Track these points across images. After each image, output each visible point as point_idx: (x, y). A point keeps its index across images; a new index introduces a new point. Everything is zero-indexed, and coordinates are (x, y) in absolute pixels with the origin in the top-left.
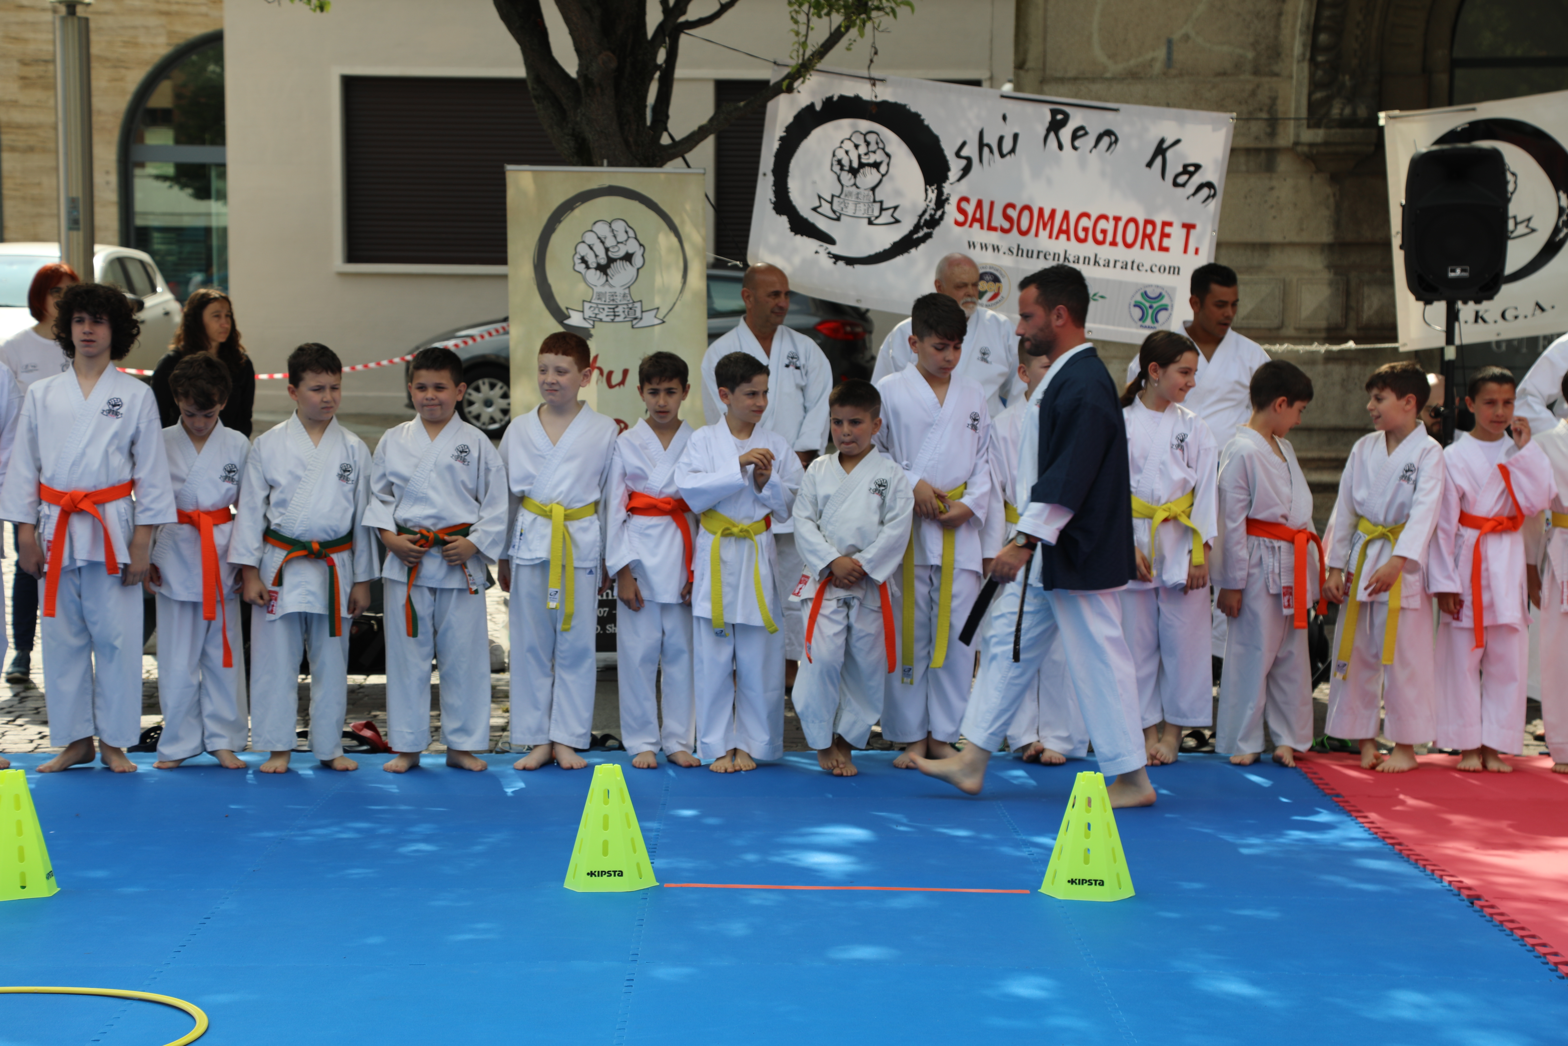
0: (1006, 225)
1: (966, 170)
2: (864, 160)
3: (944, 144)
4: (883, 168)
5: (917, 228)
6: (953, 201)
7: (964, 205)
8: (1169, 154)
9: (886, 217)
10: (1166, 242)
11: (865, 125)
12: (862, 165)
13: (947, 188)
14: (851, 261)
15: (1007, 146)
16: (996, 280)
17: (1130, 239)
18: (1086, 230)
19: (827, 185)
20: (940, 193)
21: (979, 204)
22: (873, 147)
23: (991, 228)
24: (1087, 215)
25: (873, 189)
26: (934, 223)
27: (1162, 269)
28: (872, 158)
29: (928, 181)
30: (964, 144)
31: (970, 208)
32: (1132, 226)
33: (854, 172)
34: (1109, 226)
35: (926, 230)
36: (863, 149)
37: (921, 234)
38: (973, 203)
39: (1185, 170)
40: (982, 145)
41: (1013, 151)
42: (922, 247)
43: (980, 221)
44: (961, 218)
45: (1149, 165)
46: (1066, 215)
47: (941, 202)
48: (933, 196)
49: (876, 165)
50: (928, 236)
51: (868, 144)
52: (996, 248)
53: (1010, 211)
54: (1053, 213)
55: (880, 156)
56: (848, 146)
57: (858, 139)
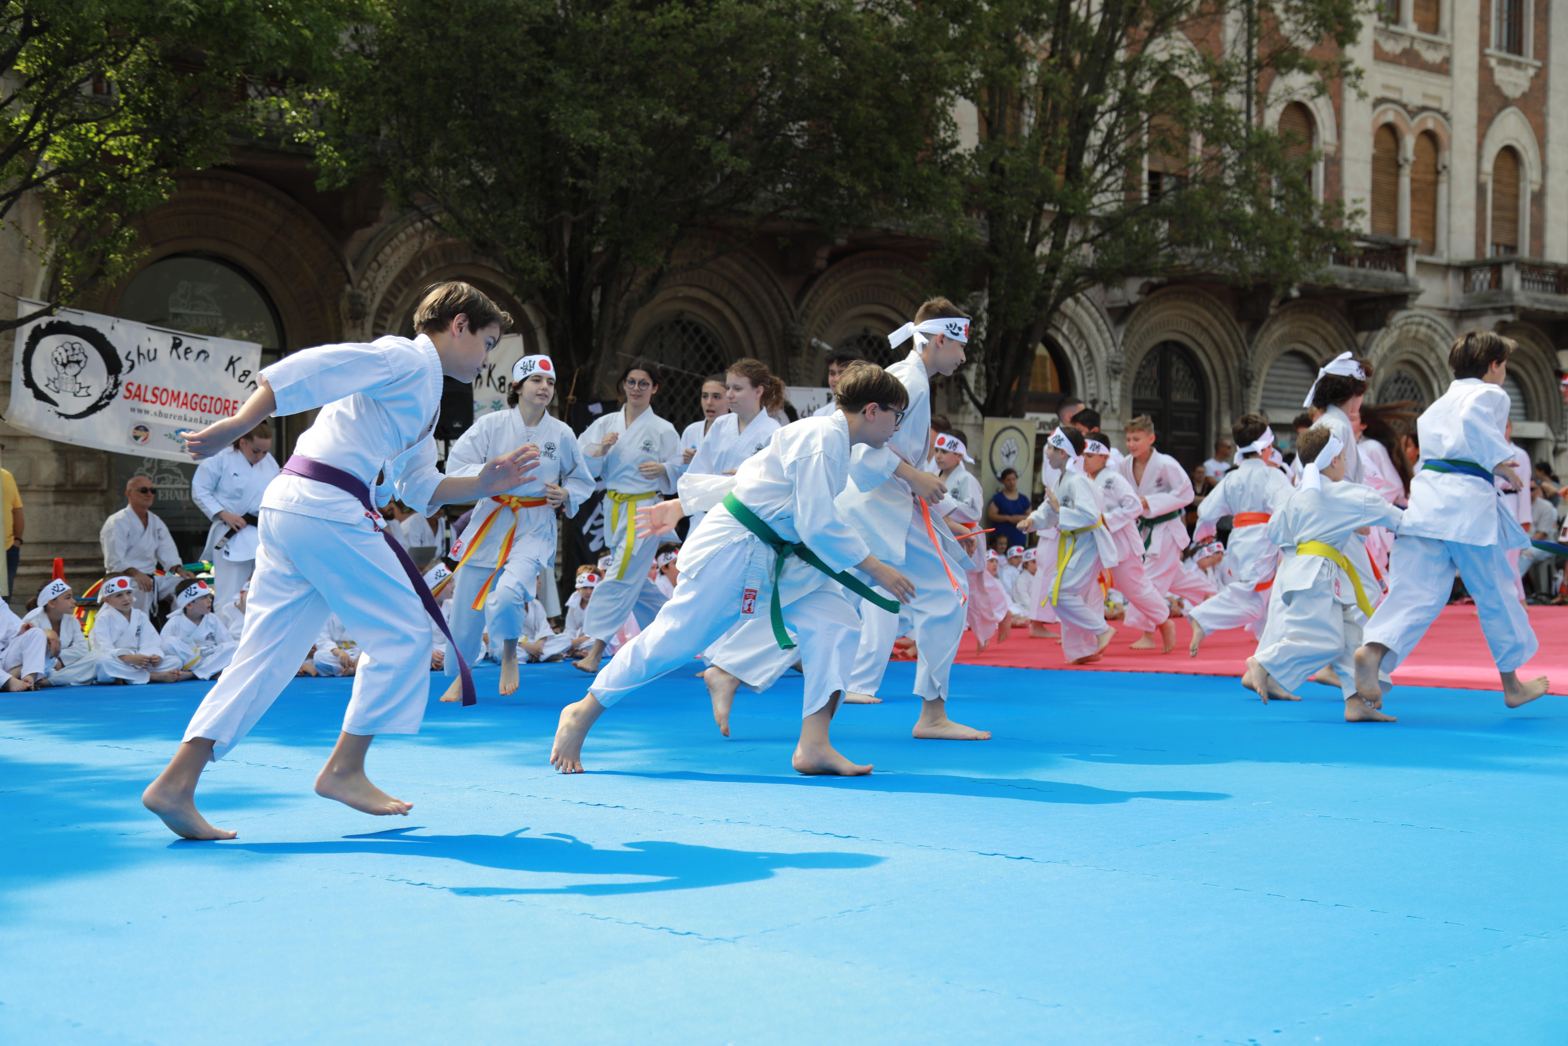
0: (154, 399)
2: (71, 359)
4: (82, 364)
6: (124, 384)
7: (130, 387)
9: (83, 392)
11: (73, 339)
12: (69, 362)
13: (121, 377)
14: (68, 417)
16: (146, 430)
20: (116, 380)
21: (139, 387)
22: (77, 351)
25: (75, 376)
26: (111, 396)
28: (75, 358)
30: (129, 353)
33: (64, 365)
35: (106, 401)
36: (70, 352)
37: (103, 403)
38: (136, 386)
39: (244, 374)
41: (155, 358)
42: (104, 410)
43: (139, 396)
47: (116, 385)
48: (112, 381)
49: (78, 362)
50: (107, 404)
51: (74, 349)
53: (156, 392)
55: (81, 357)
56: (61, 350)
57: (68, 347)
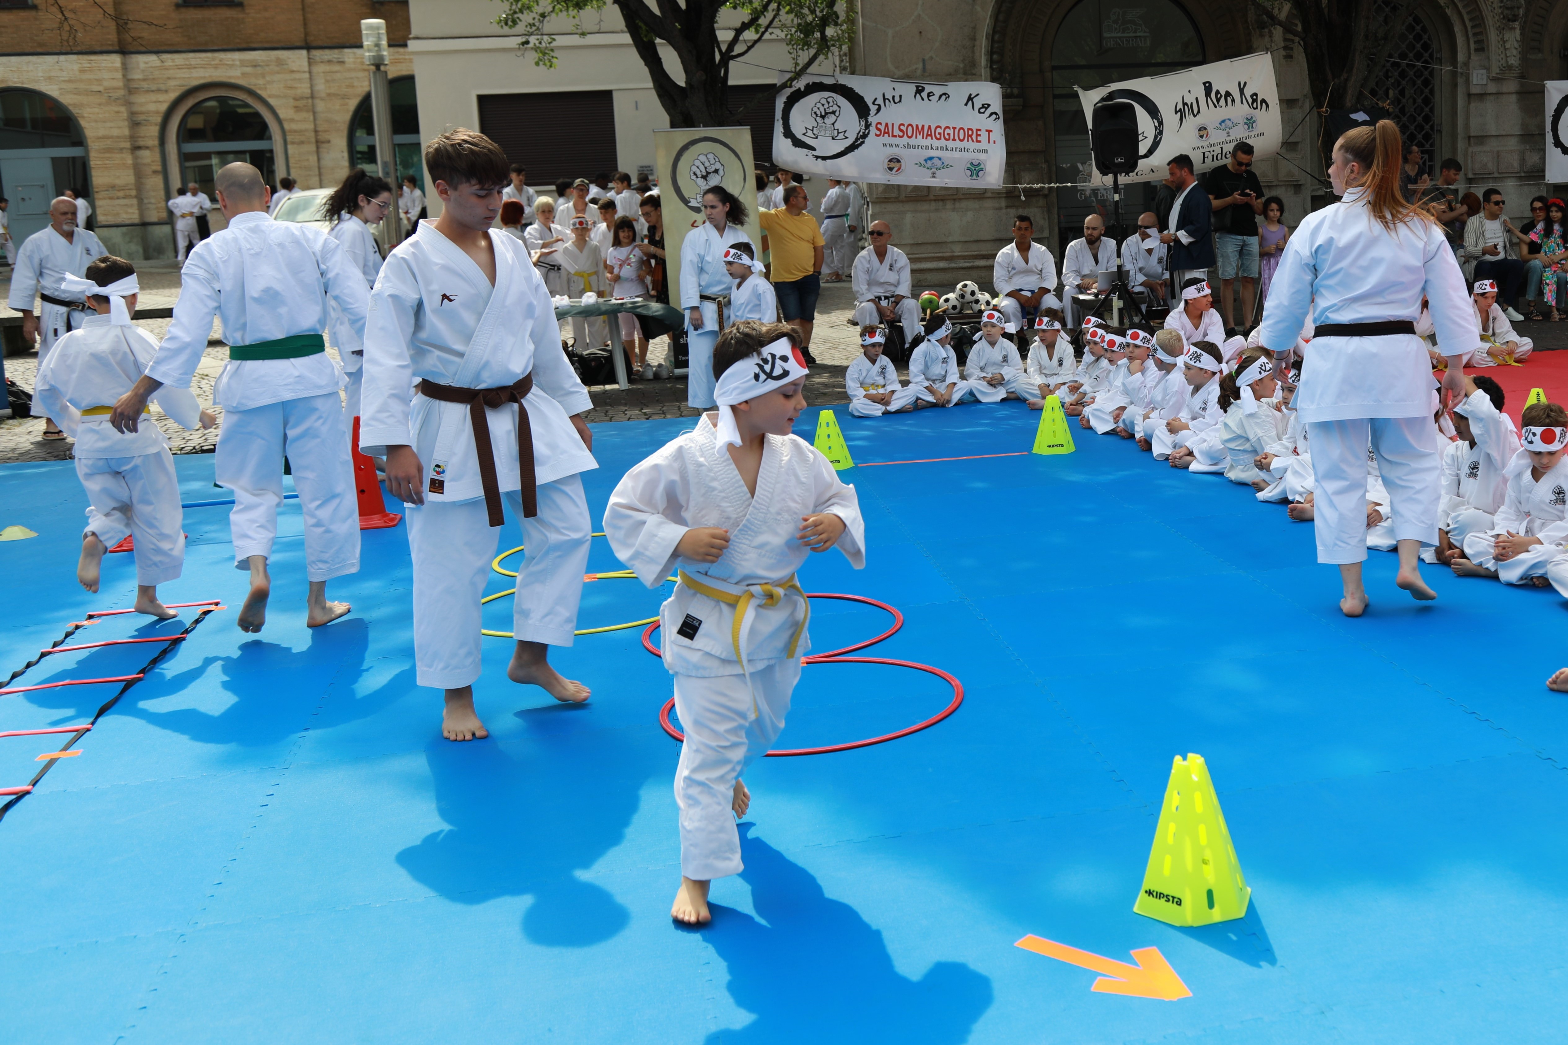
0: (901, 134)
1: (879, 110)
2: (828, 110)
3: (866, 99)
4: (837, 114)
5: (857, 139)
6: (874, 125)
7: (879, 126)
8: (974, 100)
9: (841, 136)
10: (979, 138)
11: (827, 94)
12: (826, 114)
13: (870, 119)
14: (824, 158)
15: (897, 99)
16: (898, 161)
17: (962, 138)
18: (940, 134)
19: (811, 123)
20: (867, 121)
21: (887, 126)
22: (831, 104)
23: (894, 136)
24: (939, 127)
25: (833, 124)
26: (865, 136)
27: (979, 151)
28: (831, 109)
29: (860, 117)
30: (876, 99)
31: (882, 127)
32: (962, 131)
33: (823, 117)
34: (951, 132)
35: (861, 140)
36: (826, 106)
37: (859, 142)
38: (884, 125)
39: (983, 107)
40: (884, 99)
41: (900, 101)
42: (861, 148)
43: (888, 133)
44: (878, 133)
45: (966, 104)
46: (930, 127)
47: (868, 126)
48: (863, 123)
49: (834, 112)
50: (863, 143)
51: (828, 103)
52: (897, 146)
53: (902, 128)
54: (923, 126)
55: (835, 108)
56: (819, 105)
57: (824, 101)
